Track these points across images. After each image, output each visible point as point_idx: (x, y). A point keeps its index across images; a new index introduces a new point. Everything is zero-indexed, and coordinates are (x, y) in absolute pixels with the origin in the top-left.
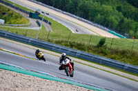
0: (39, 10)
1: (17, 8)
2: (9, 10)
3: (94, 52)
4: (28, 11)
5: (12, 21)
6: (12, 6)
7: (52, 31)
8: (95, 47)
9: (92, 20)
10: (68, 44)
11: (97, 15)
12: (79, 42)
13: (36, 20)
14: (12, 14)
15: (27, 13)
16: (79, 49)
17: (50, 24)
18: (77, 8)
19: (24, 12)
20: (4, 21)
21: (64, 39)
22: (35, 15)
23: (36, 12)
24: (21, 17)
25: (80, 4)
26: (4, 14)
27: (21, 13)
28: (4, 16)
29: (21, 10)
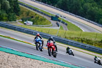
0: (58, 14)
1: (42, 13)
2: (36, 15)
3: (99, 45)
4: (50, 15)
5: (39, 23)
6: (38, 12)
8: (100, 42)
9: (97, 22)
10: (80, 40)
11: (101, 18)
12: (88, 39)
13: (56, 22)
14: (38, 17)
16: (88, 43)
17: (66, 24)
18: (87, 13)
19: (47, 15)
20: (32, 22)
22: (55, 18)
23: (56, 16)
24: (45, 20)
25: (89, 10)
26: (32, 17)
27: (45, 17)
28: (33, 19)
29: (45, 14)
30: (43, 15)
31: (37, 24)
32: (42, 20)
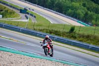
0: (27, 7)
1: (11, 6)
2: (5, 8)
3: (67, 36)
4: (19, 8)
7: (36, 22)
8: (68, 33)
9: (65, 14)
10: (49, 31)
11: (68, 10)
12: (56, 30)
13: (25, 15)
14: (8, 11)
15: (18, 9)
16: (56, 34)
17: (35, 17)
18: (54, 5)
19: (16, 9)
20: (1, 16)
21: (46, 28)
22: (24, 11)
23: (25, 9)
24: (14, 13)
25: (56, 2)
26: (2, 10)
27: (14, 10)
28: (2, 12)
29: (14, 8)
30: (11, 9)
31: (7, 17)
32: (11, 13)
